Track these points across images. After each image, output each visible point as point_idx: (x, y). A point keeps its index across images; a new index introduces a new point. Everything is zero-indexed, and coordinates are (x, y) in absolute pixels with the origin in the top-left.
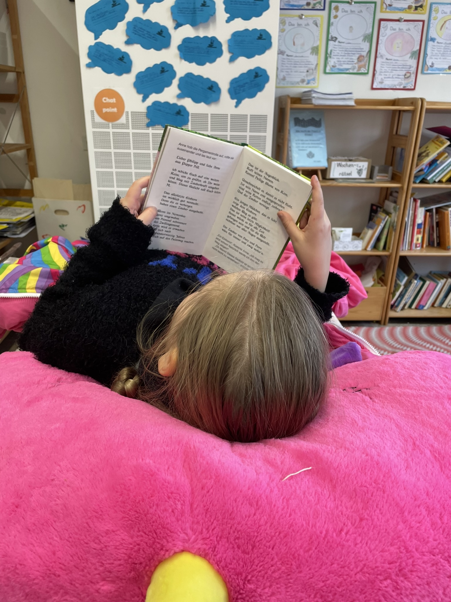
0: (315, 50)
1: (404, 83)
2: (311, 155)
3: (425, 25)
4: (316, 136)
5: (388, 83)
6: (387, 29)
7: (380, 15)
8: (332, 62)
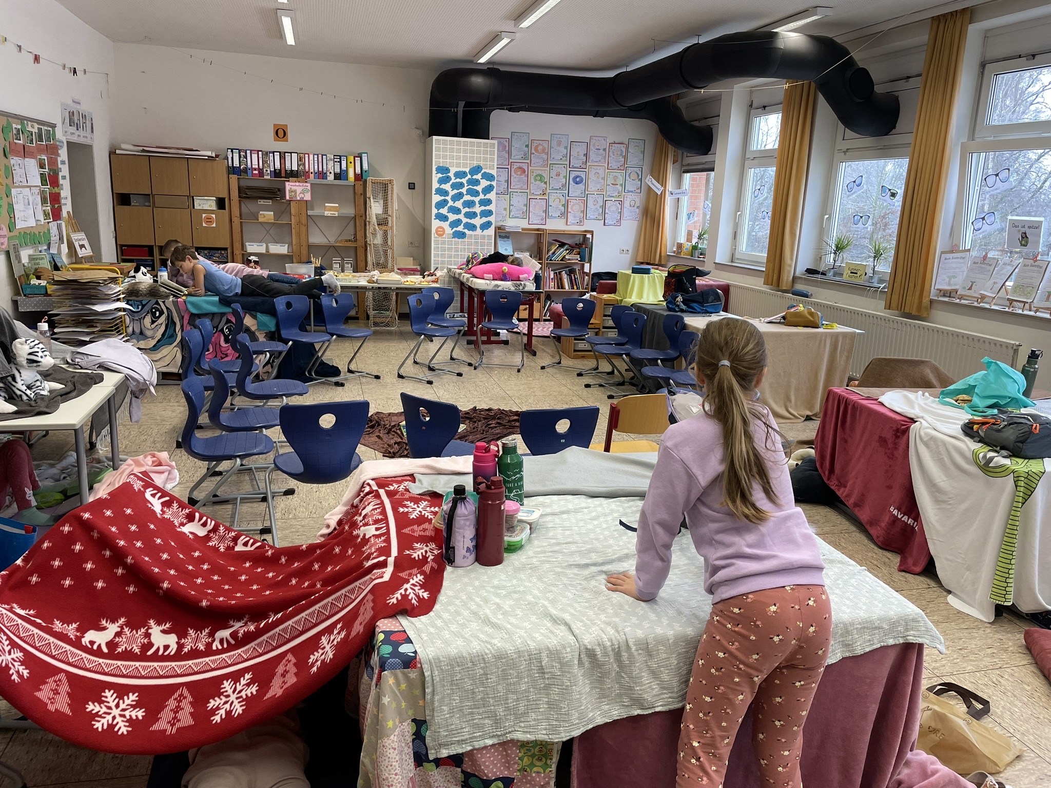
0: (505, 209)
1: (541, 222)
2: (506, 250)
3: (547, 201)
4: (508, 242)
5: (535, 222)
6: (533, 202)
7: (529, 197)
8: (512, 214)
